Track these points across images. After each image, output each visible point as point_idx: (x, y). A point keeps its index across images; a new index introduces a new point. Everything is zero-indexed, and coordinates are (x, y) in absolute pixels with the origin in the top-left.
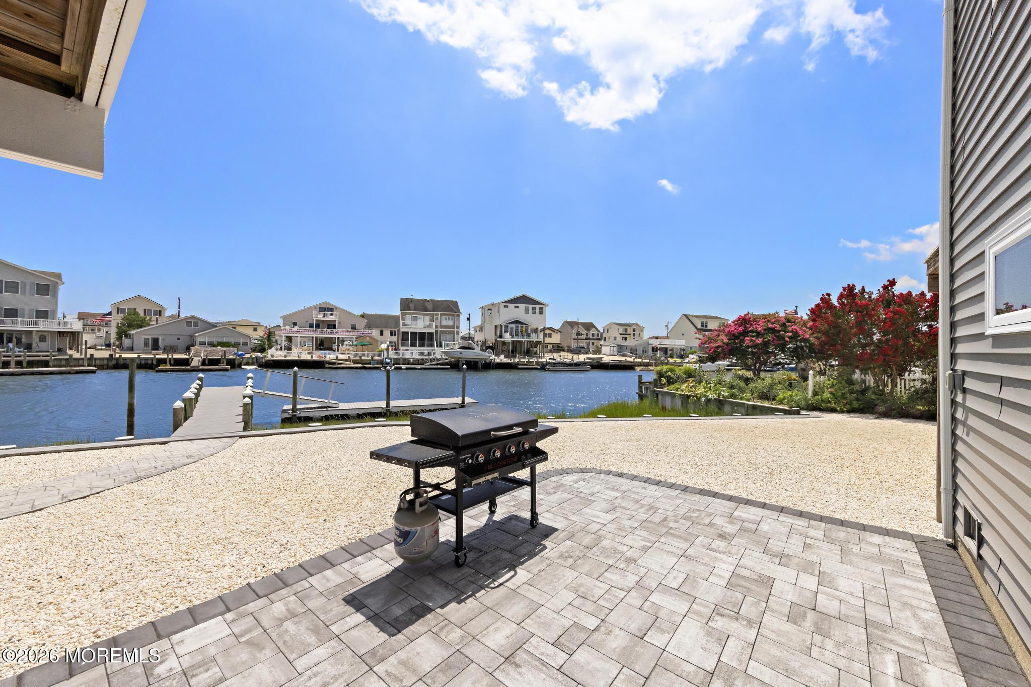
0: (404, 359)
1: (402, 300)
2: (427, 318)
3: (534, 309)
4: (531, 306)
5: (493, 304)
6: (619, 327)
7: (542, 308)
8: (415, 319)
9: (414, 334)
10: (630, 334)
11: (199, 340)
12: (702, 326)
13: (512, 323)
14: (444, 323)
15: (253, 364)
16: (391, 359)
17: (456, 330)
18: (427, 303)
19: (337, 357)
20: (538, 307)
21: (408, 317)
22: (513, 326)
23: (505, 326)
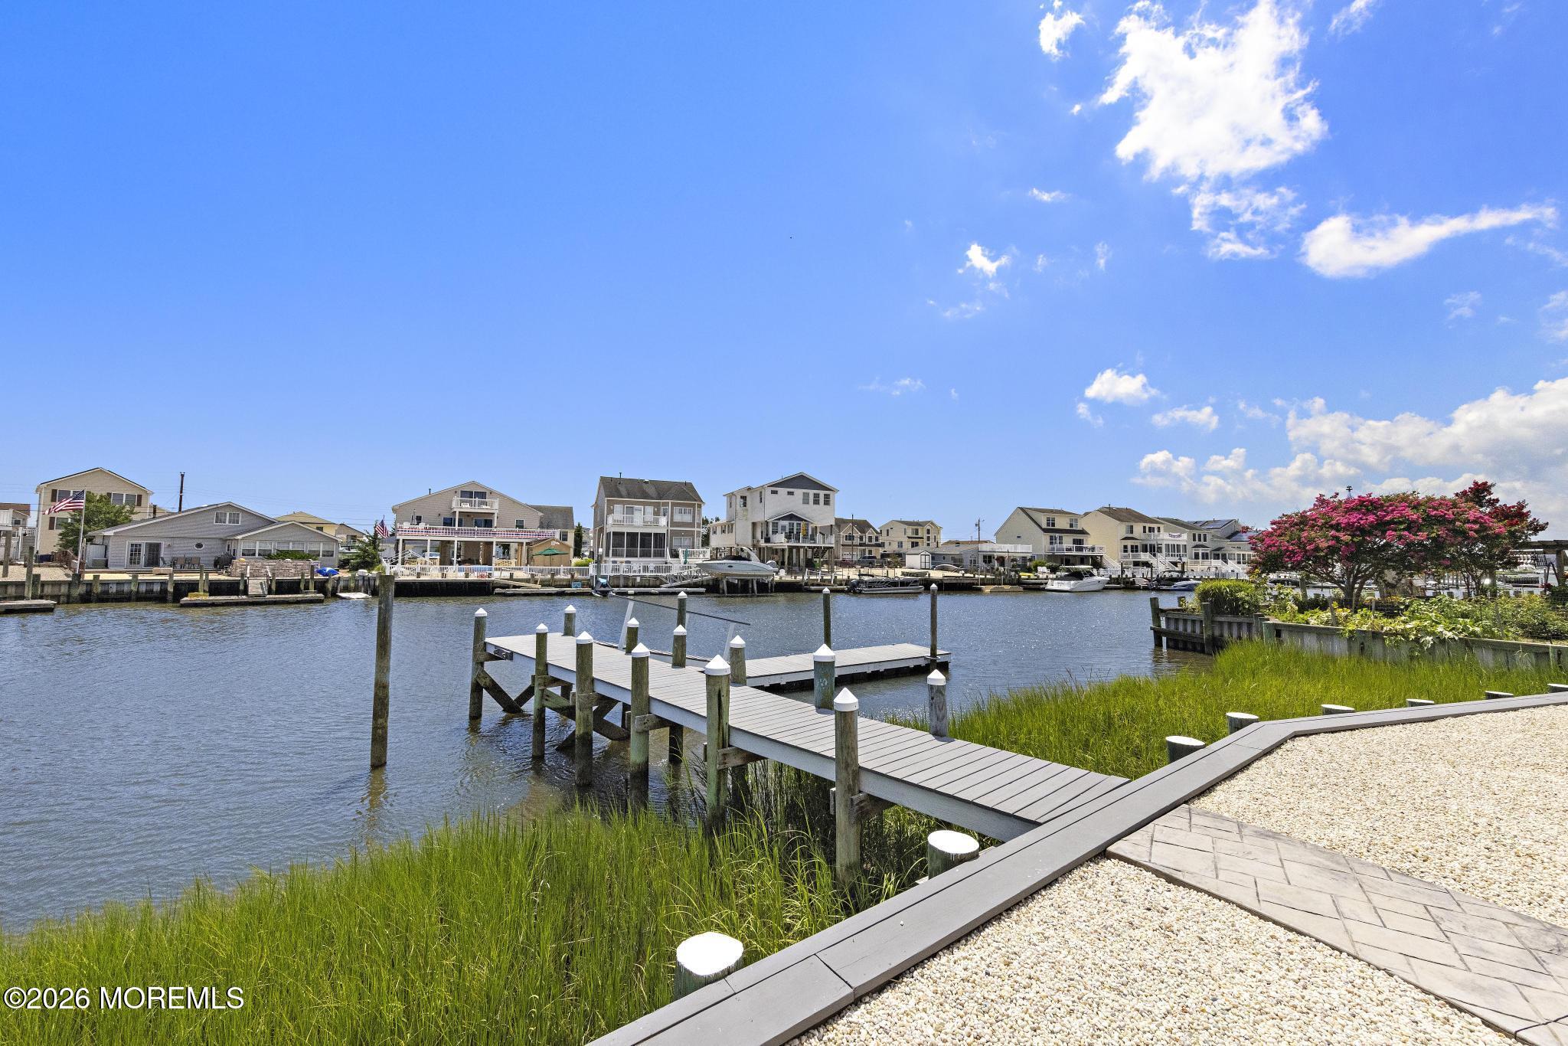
0: (627, 578)
1: (603, 480)
2: (650, 509)
3: (816, 496)
4: (811, 492)
5: (749, 489)
6: (906, 527)
7: (829, 495)
8: (630, 511)
9: (632, 536)
10: (922, 538)
11: (241, 547)
12: (1048, 524)
13: (784, 518)
14: (678, 518)
15: (356, 590)
16: (604, 577)
18: (645, 486)
19: (511, 575)
20: (822, 493)
21: (618, 508)
22: (786, 523)
23: (773, 523)
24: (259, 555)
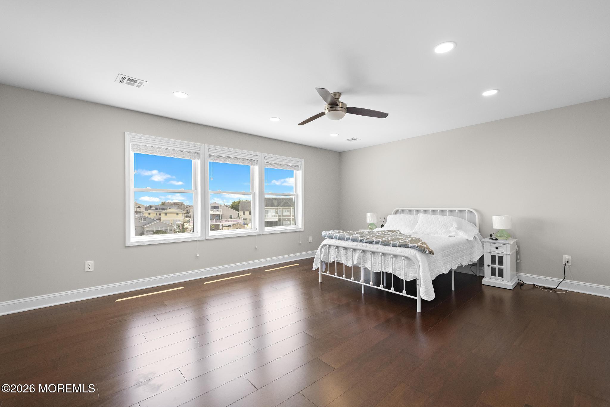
2: (274, 211)
8: (267, 212)
17: (291, 218)
18: (274, 201)
24: (151, 232)
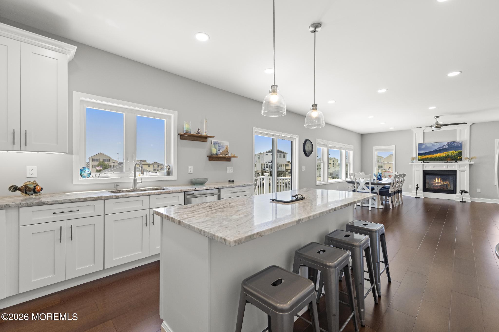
4: (279, 154)
5: (260, 153)
7: (285, 155)
13: (269, 163)
20: (282, 154)
22: (270, 164)
23: (266, 164)
